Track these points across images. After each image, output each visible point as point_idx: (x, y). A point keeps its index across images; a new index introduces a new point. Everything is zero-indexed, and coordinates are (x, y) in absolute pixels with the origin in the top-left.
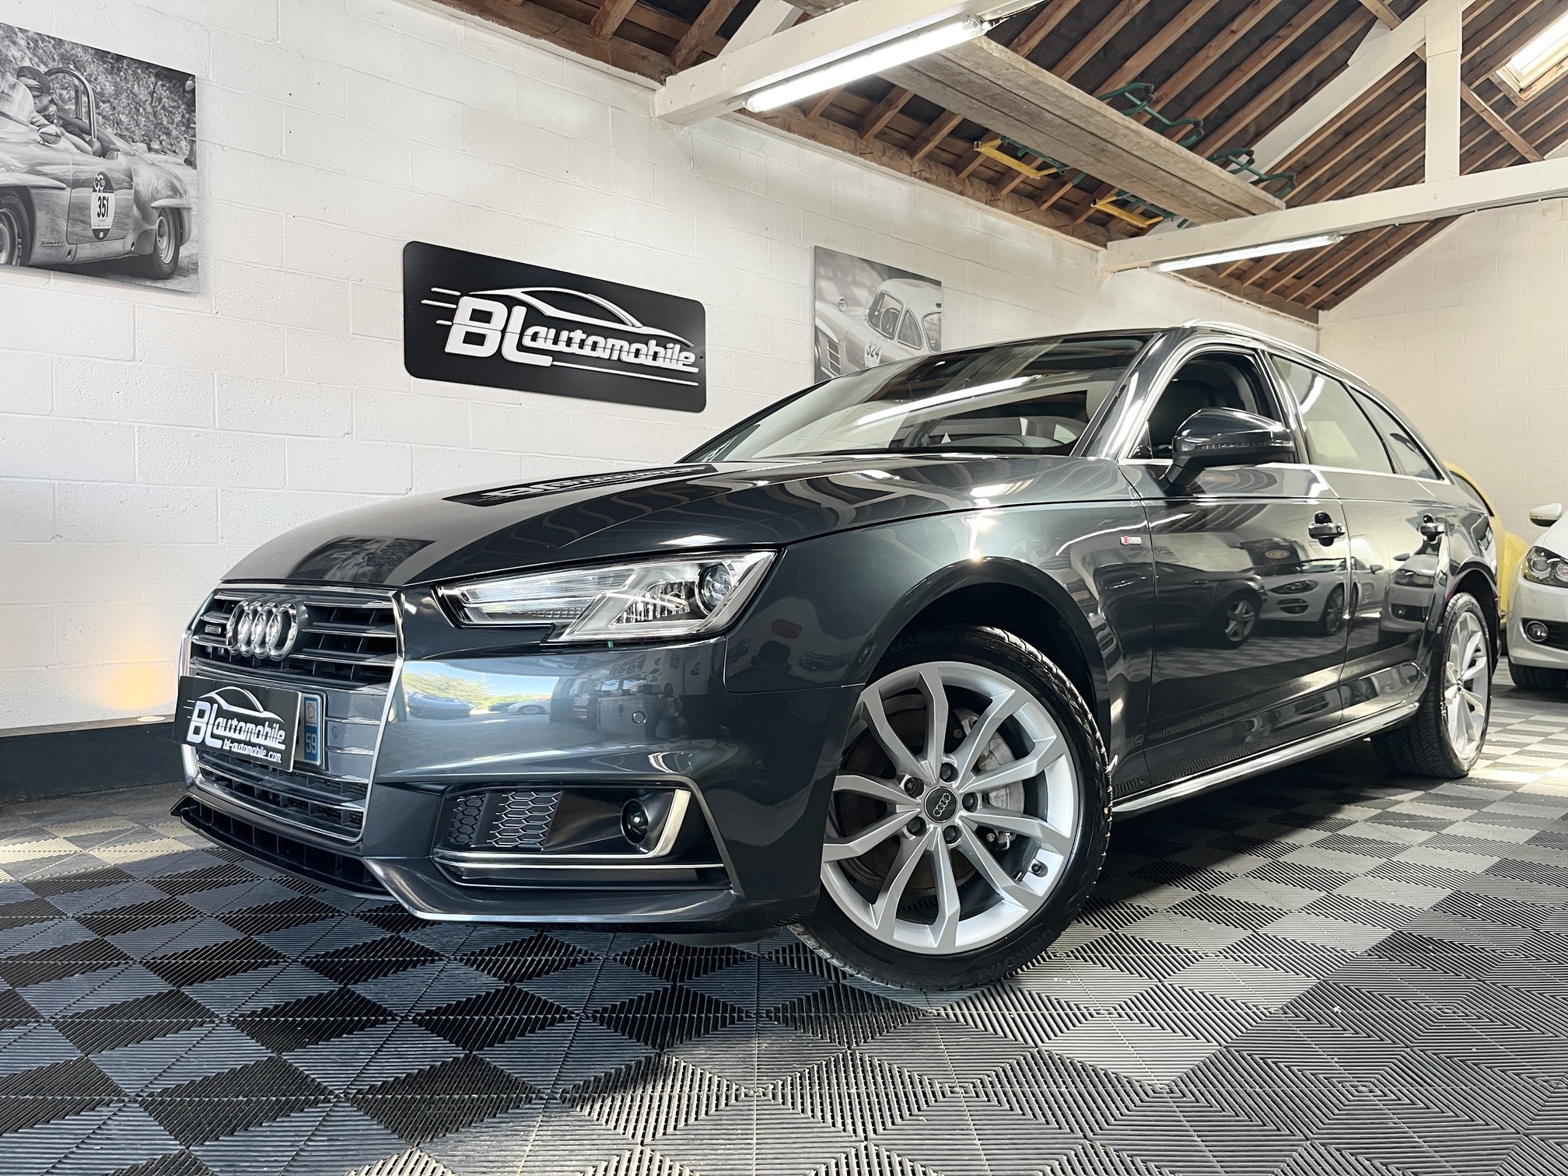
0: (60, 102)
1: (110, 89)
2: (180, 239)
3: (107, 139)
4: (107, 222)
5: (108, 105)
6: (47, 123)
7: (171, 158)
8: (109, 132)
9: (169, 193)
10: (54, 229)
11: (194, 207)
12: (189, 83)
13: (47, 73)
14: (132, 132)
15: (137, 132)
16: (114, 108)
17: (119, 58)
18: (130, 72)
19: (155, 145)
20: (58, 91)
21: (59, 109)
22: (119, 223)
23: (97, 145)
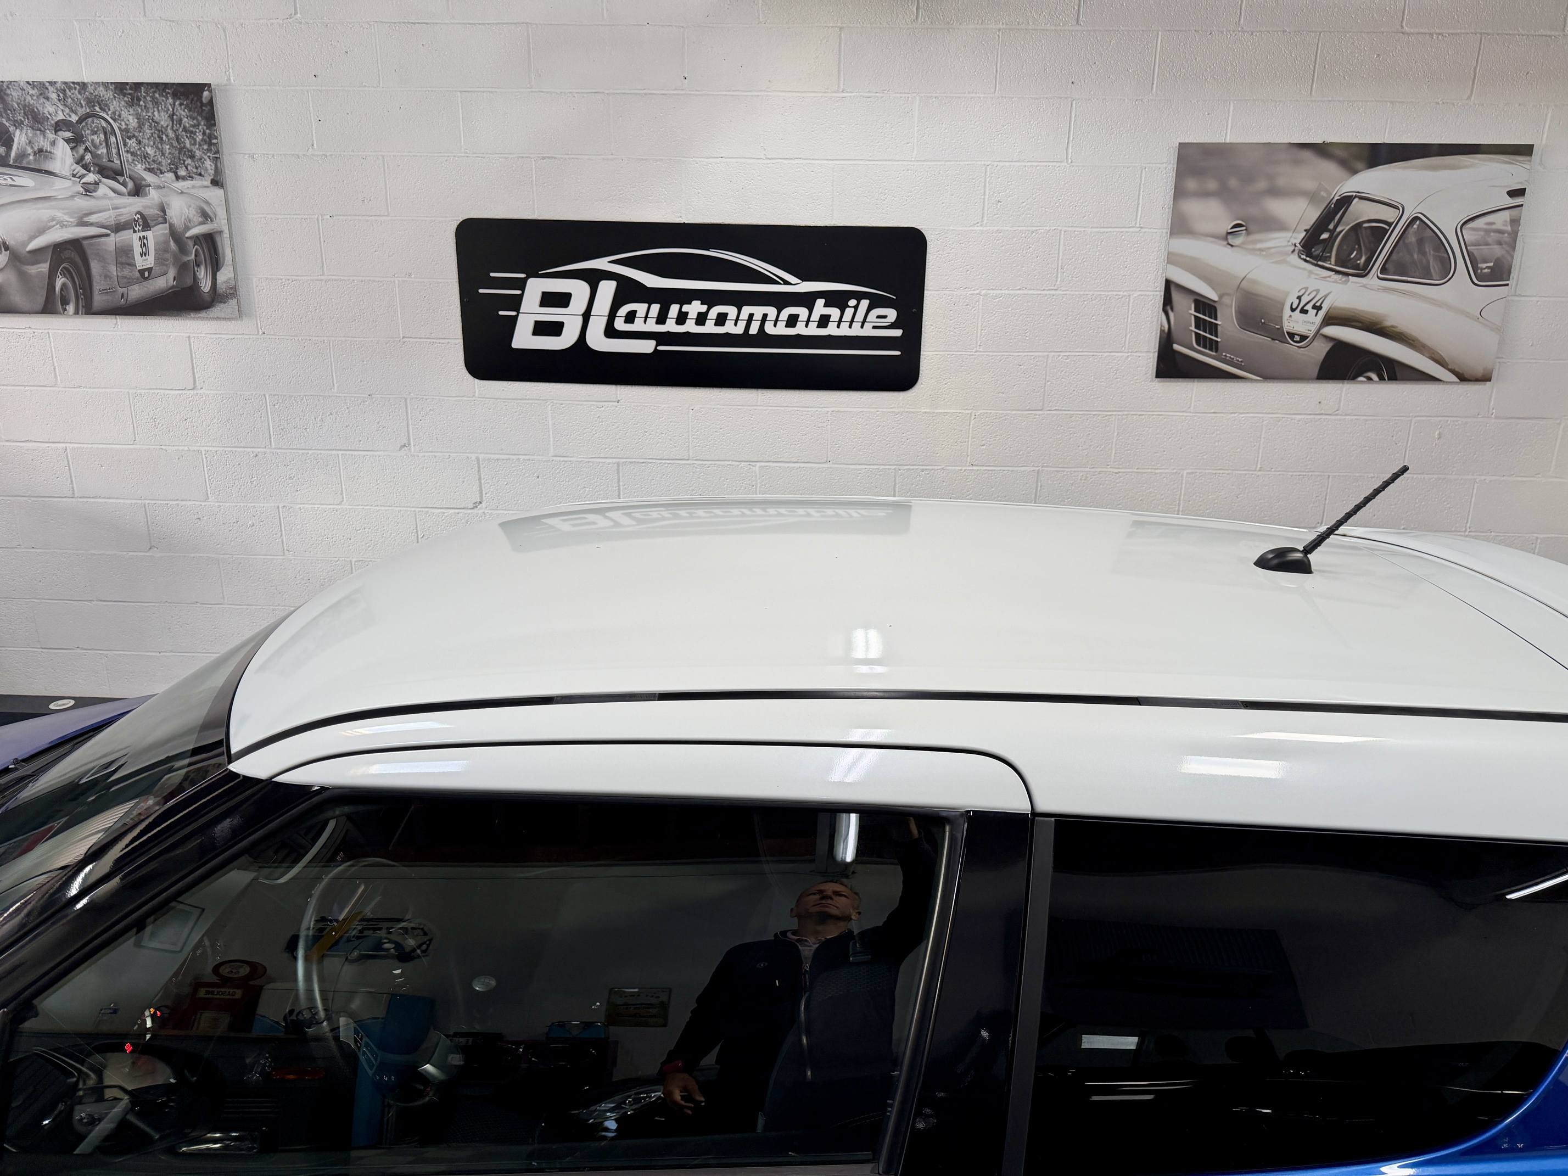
0: (93, 148)
1: (133, 123)
2: (215, 264)
3: (136, 176)
4: (150, 261)
5: (135, 139)
6: (84, 172)
7: (198, 182)
8: (139, 168)
9: (201, 219)
10: (107, 276)
11: (226, 229)
12: (206, 94)
13: (80, 121)
14: (160, 163)
15: (164, 164)
16: (139, 142)
17: (137, 86)
18: (148, 98)
19: (182, 172)
20: (89, 137)
21: (94, 155)
22: (160, 260)
23: (130, 185)
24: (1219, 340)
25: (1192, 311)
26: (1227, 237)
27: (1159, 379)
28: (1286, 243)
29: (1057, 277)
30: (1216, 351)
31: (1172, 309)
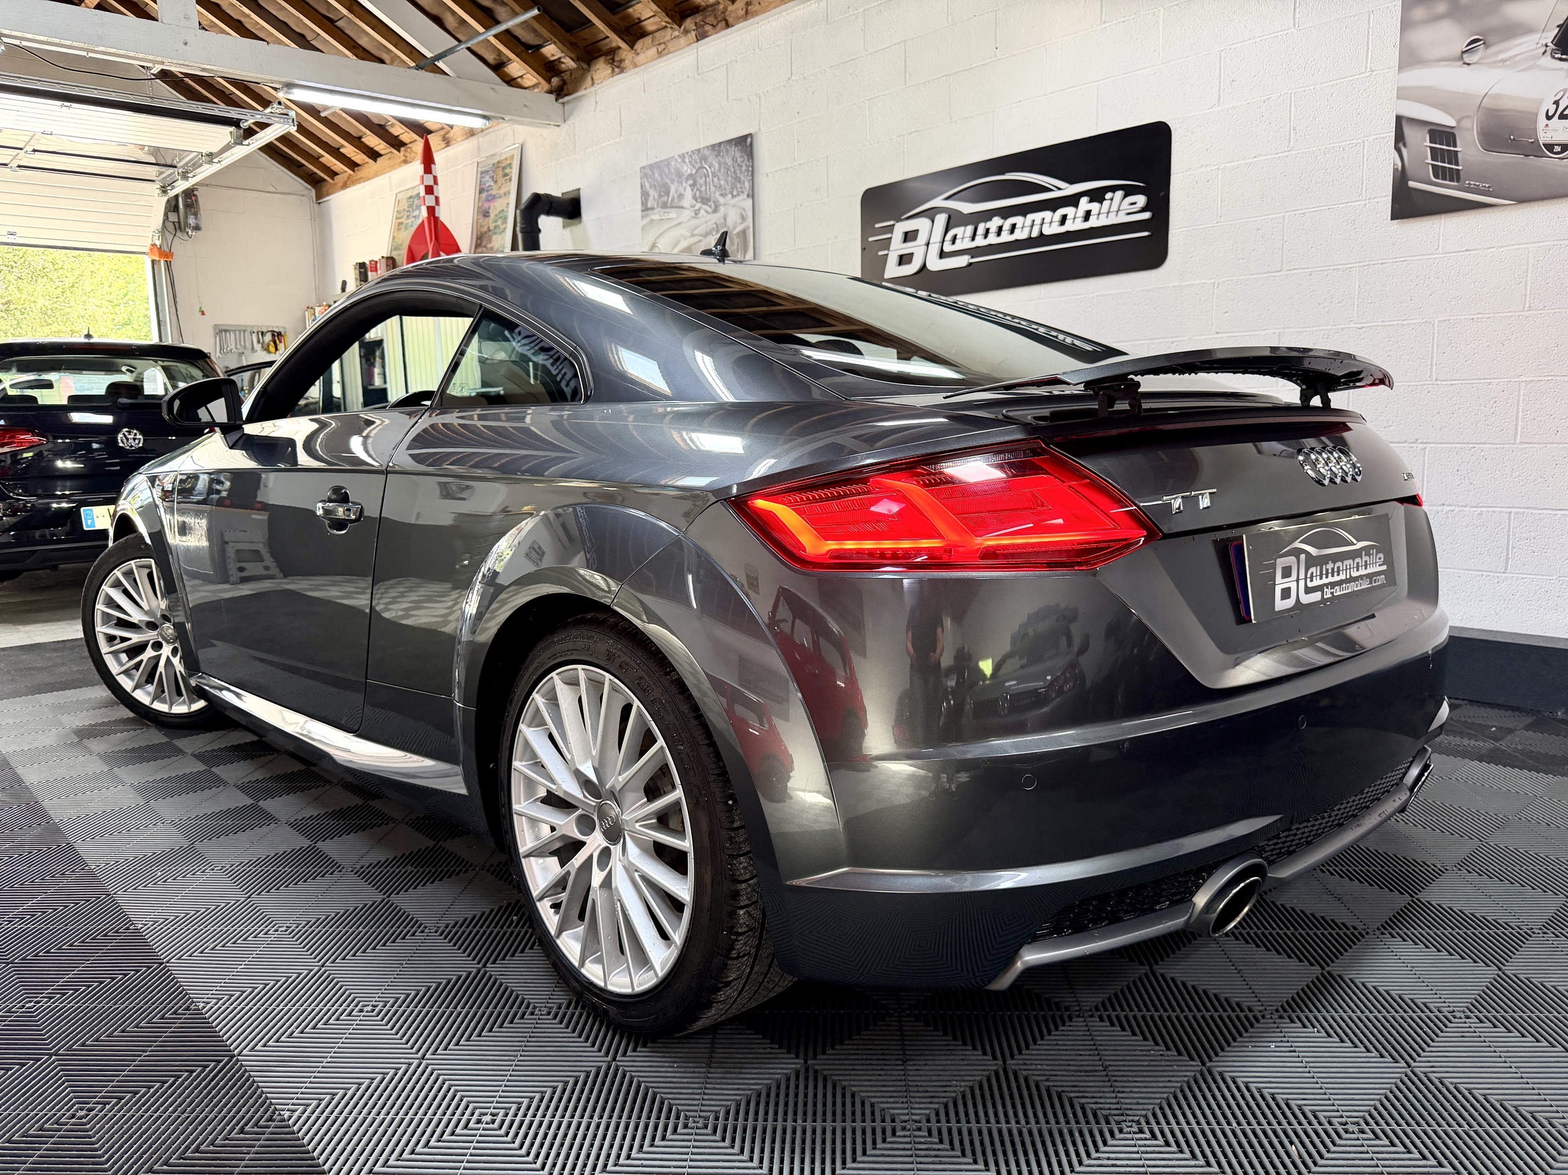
0: (700, 188)
1: (717, 166)
3: (716, 200)
5: (717, 177)
6: (696, 203)
7: (742, 197)
8: (717, 195)
12: (750, 139)
13: (696, 172)
14: (726, 190)
16: (719, 179)
17: (720, 144)
18: (724, 150)
19: (735, 193)
20: (699, 181)
23: (713, 206)
24: (1460, 168)
25: (1428, 143)
26: (1462, 57)
27: (1396, 221)
28: (1534, 47)
29: (1290, 139)
30: (1458, 181)
31: (1405, 145)
